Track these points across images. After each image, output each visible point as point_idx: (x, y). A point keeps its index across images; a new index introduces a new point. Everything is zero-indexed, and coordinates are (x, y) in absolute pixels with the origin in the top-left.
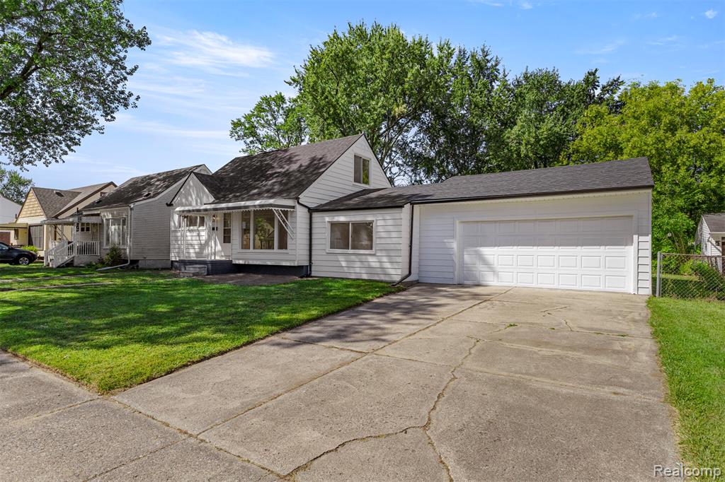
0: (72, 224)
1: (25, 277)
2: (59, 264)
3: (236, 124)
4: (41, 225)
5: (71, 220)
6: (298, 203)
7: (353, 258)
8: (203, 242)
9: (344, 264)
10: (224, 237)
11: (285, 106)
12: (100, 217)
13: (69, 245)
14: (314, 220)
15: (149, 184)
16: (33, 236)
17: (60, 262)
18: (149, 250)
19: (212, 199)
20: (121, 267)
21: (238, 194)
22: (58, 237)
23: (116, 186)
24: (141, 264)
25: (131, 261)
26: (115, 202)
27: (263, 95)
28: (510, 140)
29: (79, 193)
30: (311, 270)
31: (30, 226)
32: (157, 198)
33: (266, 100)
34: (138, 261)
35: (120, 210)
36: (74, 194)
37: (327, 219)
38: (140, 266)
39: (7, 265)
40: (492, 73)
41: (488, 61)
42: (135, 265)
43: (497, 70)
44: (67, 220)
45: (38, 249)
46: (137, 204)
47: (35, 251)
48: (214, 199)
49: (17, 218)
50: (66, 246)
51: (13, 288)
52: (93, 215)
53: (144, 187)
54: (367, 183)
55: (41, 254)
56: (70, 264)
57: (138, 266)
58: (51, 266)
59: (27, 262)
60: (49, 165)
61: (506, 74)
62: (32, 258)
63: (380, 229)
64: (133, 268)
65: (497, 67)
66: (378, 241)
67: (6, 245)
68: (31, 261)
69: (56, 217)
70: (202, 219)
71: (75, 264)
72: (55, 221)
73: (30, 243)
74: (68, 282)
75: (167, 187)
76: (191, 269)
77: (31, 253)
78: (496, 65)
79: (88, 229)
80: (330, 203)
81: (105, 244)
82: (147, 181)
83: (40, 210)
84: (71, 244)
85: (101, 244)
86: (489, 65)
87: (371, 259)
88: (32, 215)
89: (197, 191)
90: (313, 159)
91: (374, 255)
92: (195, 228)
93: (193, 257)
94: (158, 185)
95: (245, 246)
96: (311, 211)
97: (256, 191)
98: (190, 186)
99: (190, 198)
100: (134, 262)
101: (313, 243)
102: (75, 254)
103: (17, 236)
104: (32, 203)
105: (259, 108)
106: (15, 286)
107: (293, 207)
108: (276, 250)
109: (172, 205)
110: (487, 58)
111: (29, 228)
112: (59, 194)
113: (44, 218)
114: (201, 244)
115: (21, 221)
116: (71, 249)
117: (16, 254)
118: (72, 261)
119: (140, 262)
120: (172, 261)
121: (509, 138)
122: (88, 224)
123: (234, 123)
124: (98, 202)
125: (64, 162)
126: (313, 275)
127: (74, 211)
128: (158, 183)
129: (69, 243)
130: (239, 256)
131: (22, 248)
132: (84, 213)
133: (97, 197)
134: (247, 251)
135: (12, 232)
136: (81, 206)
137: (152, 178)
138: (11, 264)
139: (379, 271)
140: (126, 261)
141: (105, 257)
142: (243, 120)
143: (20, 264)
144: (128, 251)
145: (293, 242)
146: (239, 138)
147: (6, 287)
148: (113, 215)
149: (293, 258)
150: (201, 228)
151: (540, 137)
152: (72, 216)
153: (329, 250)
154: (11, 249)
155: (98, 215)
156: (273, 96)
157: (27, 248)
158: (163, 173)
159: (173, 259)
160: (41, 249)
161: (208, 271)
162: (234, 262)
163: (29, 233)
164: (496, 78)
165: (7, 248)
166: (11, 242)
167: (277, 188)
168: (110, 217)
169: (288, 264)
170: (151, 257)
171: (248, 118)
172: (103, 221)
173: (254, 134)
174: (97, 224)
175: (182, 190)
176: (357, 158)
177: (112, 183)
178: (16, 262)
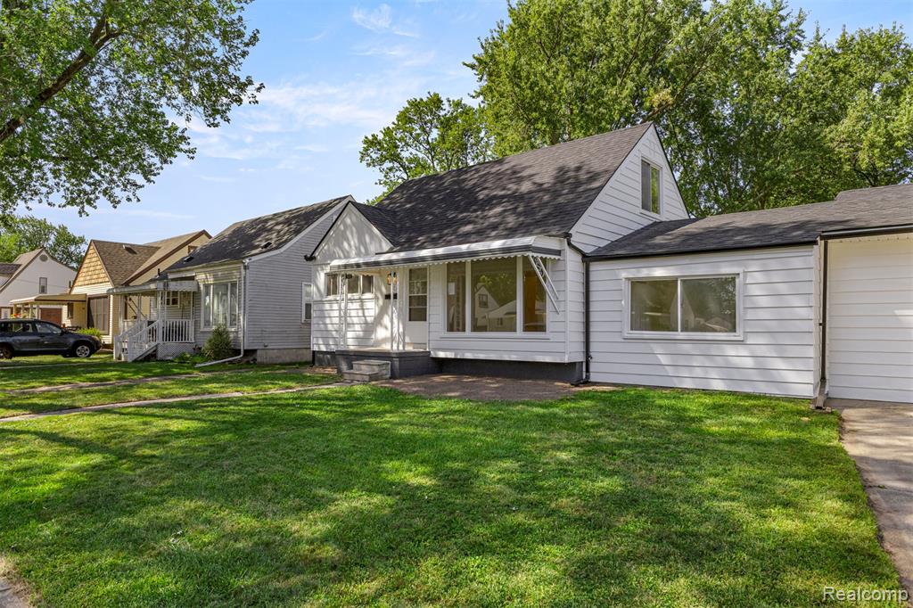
0: (153, 293)
1: (91, 380)
2: (135, 357)
3: (372, 143)
4: (105, 297)
5: (153, 286)
6: (569, 244)
7: (687, 347)
8: (370, 320)
9: (663, 360)
10: (410, 309)
11: (442, 113)
12: (195, 282)
13: (151, 327)
14: (593, 277)
15: (264, 229)
16: (94, 314)
17: (137, 353)
18: (272, 332)
19: (386, 245)
20: (230, 362)
21: (435, 235)
22: (131, 313)
23: (210, 237)
24: (260, 357)
25: (245, 351)
26: (214, 258)
27: (411, 98)
28: (835, 143)
29: (158, 248)
30: (587, 371)
31: (89, 299)
32: (282, 250)
33: (415, 104)
34: (254, 351)
35: (226, 270)
36: (151, 249)
37: (624, 275)
38: (259, 360)
39: (60, 358)
40: (790, 37)
41: (783, 19)
42: (251, 358)
43: (801, 33)
44: (147, 287)
45: (101, 332)
46: (254, 259)
47: (98, 336)
48: (390, 245)
49: (71, 288)
50: (146, 328)
51: (77, 404)
52: (182, 279)
53: (257, 235)
54: (656, 210)
55: (107, 340)
56: (151, 357)
57: (255, 360)
58: (123, 359)
59: (88, 352)
60: (118, 206)
61: (821, 34)
62: (94, 346)
63: (755, 290)
64: (248, 362)
65: (800, 28)
66: (751, 315)
67: (57, 326)
68: (93, 352)
69: (127, 284)
70: (369, 280)
71: (160, 356)
72: (126, 291)
73: (90, 324)
74: (166, 392)
75: (297, 232)
76: (364, 368)
77: (93, 339)
78: (799, 24)
79: (175, 302)
80: (614, 245)
81: (202, 325)
82: (261, 226)
83: (103, 274)
84: (153, 325)
85: (196, 324)
86: (784, 24)
87: (730, 350)
88: (93, 283)
89: (358, 232)
90: (562, 170)
91: (741, 342)
92: (356, 296)
93: (352, 345)
94: (279, 232)
95: (455, 325)
96: (587, 259)
97: (469, 228)
98: (345, 226)
99: (346, 245)
100: (249, 352)
101: (592, 319)
102: (160, 341)
103: (72, 314)
104: (92, 264)
105: (404, 118)
106: (80, 400)
107: (558, 253)
108: (520, 332)
109: (315, 258)
110: (781, 13)
111: (88, 300)
112: (130, 249)
113: (109, 286)
114: (366, 323)
115: (77, 290)
116: (152, 332)
117: (72, 340)
118: (155, 351)
119: (258, 352)
120: (314, 352)
121: (832, 140)
122: (175, 293)
123: (366, 141)
124: (188, 260)
125: (139, 200)
126: (593, 378)
127: (153, 274)
128: (279, 227)
129: (150, 323)
130: (446, 344)
131: (79, 332)
132: (171, 276)
133: (184, 253)
134: (460, 334)
135: (65, 308)
136: (163, 267)
137: (266, 221)
138: (65, 356)
139: (754, 375)
140: (237, 352)
141: (205, 345)
142: (381, 137)
143: (76, 356)
144: (241, 335)
145: (560, 317)
146: (373, 163)
147: (66, 402)
148: (215, 277)
149: (560, 348)
150: (368, 295)
151: (895, 135)
152: (152, 281)
153: (628, 332)
154: (65, 332)
155: (192, 278)
156: (425, 100)
157: (87, 332)
158: (284, 213)
159: (316, 348)
160: (106, 332)
161: (392, 370)
162: (433, 354)
163: (88, 308)
164: (797, 47)
165: (60, 332)
166: (63, 322)
167: (511, 220)
168: (211, 281)
169: (548, 359)
170: (275, 346)
171: (387, 132)
172: (199, 288)
173: (395, 158)
174: (189, 293)
175: (332, 233)
176: (645, 165)
177: (204, 232)
178: (71, 352)
